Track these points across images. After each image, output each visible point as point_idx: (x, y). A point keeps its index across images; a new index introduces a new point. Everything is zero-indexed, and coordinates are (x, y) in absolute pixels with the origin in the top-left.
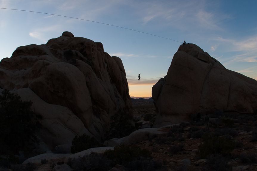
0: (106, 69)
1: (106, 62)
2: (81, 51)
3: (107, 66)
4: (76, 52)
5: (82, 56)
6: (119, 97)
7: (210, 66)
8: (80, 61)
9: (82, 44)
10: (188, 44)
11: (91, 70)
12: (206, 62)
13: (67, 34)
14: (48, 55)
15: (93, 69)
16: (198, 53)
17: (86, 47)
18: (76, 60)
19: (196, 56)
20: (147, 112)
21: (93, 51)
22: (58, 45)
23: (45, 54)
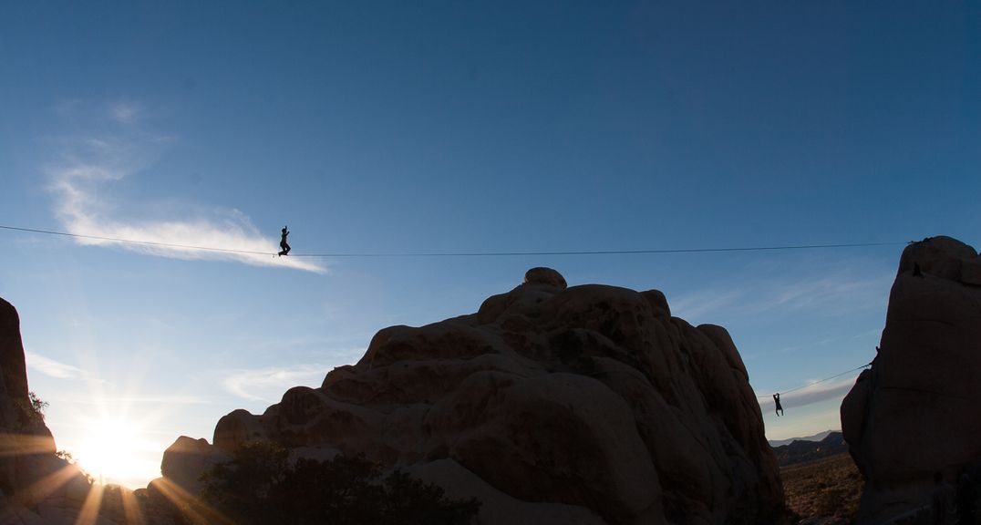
0: (687, 371)
1: (683, 349)
2: (606, 329)
3: (690, 360)
4: (589, 335)
5: (610, 343)
9: (604, 305)
10: (926, 240)
11: (646, 384)
13: (541, 278)
14: (496, 352)
15: (650, 380)
17: (617, 314)
18: (594, 358)
19: (956, 276)
20: (823, 486)
21: (641, 325)
22: (526, 318)
23: (488, 349)
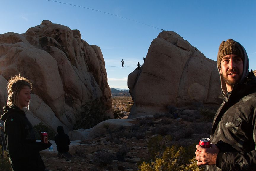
0: (82, 57)
1: (83, 50)
2: (56, 38)
3: (85, 54)
4: (50, 39)
5: (56, 42)
6: (96, 86)
7: (190, 54)
8: (55, 48)
9: (57, 30)
11: (65, 57)
12: (185, 50)
13: (45, 23)
14: (23, 42)
15: (67, 55)
16: (177, 41)
17: (61, 33)
18: (50, 46)
19: (175, 44)
21: (68, 38)
22: (34, 32)
23: (20, 41)
